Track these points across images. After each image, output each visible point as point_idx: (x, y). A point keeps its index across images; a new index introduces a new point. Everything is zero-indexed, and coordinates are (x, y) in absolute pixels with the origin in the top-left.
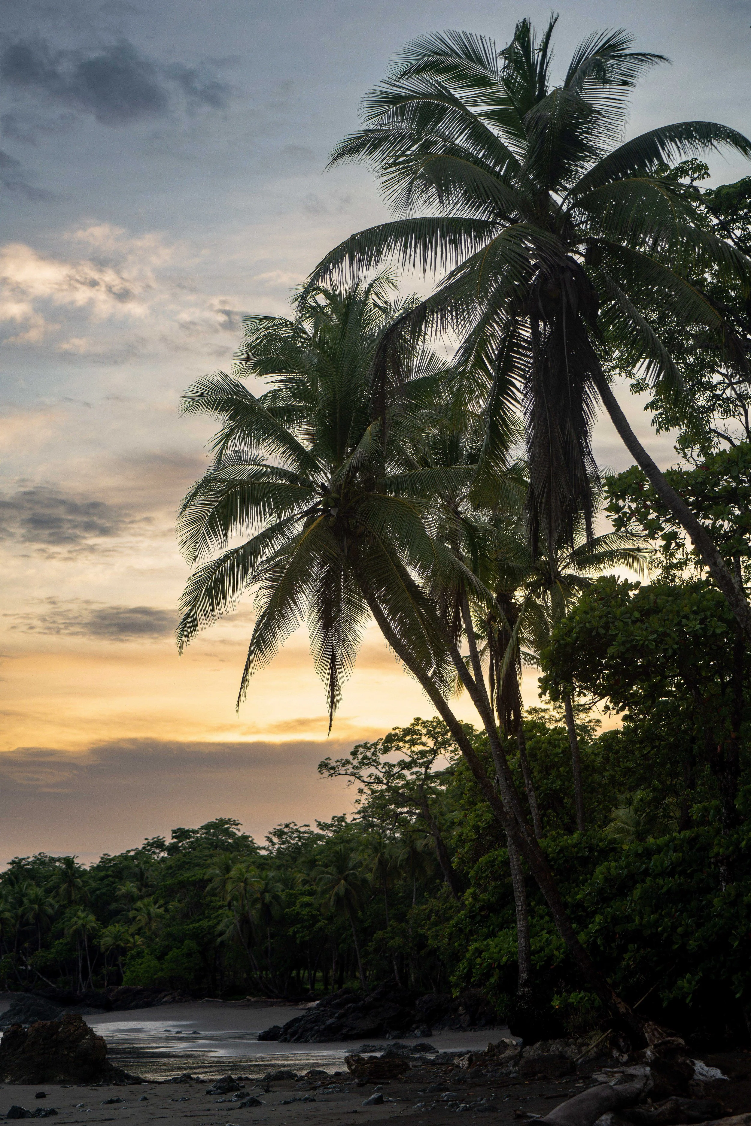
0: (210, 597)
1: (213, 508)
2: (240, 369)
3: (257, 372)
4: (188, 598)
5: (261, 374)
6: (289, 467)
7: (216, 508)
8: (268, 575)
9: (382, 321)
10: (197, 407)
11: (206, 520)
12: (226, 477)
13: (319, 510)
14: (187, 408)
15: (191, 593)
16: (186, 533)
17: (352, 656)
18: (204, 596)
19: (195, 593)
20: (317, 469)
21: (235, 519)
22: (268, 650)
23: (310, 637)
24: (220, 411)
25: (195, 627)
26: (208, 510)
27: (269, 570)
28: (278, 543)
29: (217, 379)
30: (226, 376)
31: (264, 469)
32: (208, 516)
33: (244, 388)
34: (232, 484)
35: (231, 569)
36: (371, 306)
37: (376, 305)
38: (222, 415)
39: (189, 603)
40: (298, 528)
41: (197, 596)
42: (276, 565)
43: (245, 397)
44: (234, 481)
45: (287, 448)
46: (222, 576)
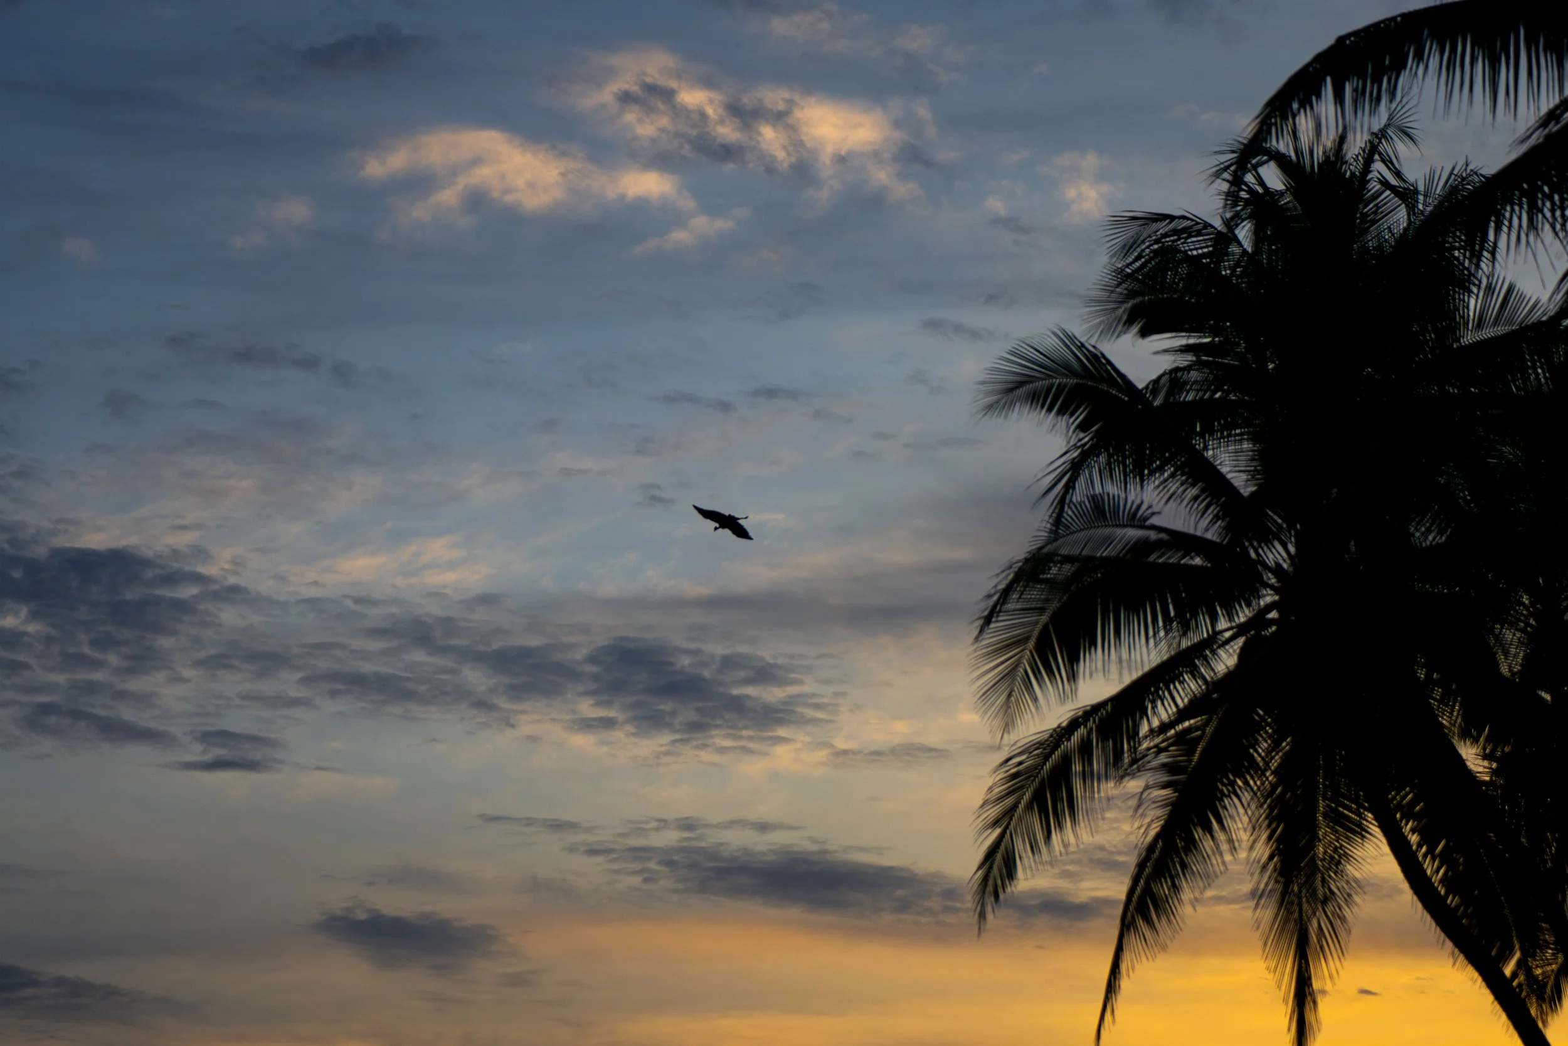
0: (1043, 810)
1: (1044, 618)
2: (1099, 324)
3: (1135, 329)
4: (994, 812)
5: (1144, 333)
6: (1207, 530)
8: (1163, 758)
9: (1400, 218)
10: (1011, 405)
11: (1031, 644)
12: (1076, 552)
13: (1273, 622)
14: (990, 407)
15: (1000, 799)
16: (989, 670)
17: (1342, 935)
18: (1029, 807)
19: (1010, 801)
20: (1266, 537)
21: (1094, 643)
22: (1164, 919)
24: (1061, 412)
25: (1010, 871)
26: (1036, 623)
27: (1166, 750)
28: (1186, 690)
29: (1051, 344)
30: (1072, 338)
31: (1153, 535)
32: (1036, 633)
33: (1109, 362)
34: (1087, 564)
35: (1085, 749)
36: (1374, 186)
37: (1385, 184)
38: (1063, 422)
39: (996, 823)
40: (1226, 660)
41: (1014, 807)
42: (1181, 738)
43: (1111, 382)
44: (1091, 559)
45: (1203, 491)
46: (1066, 760)
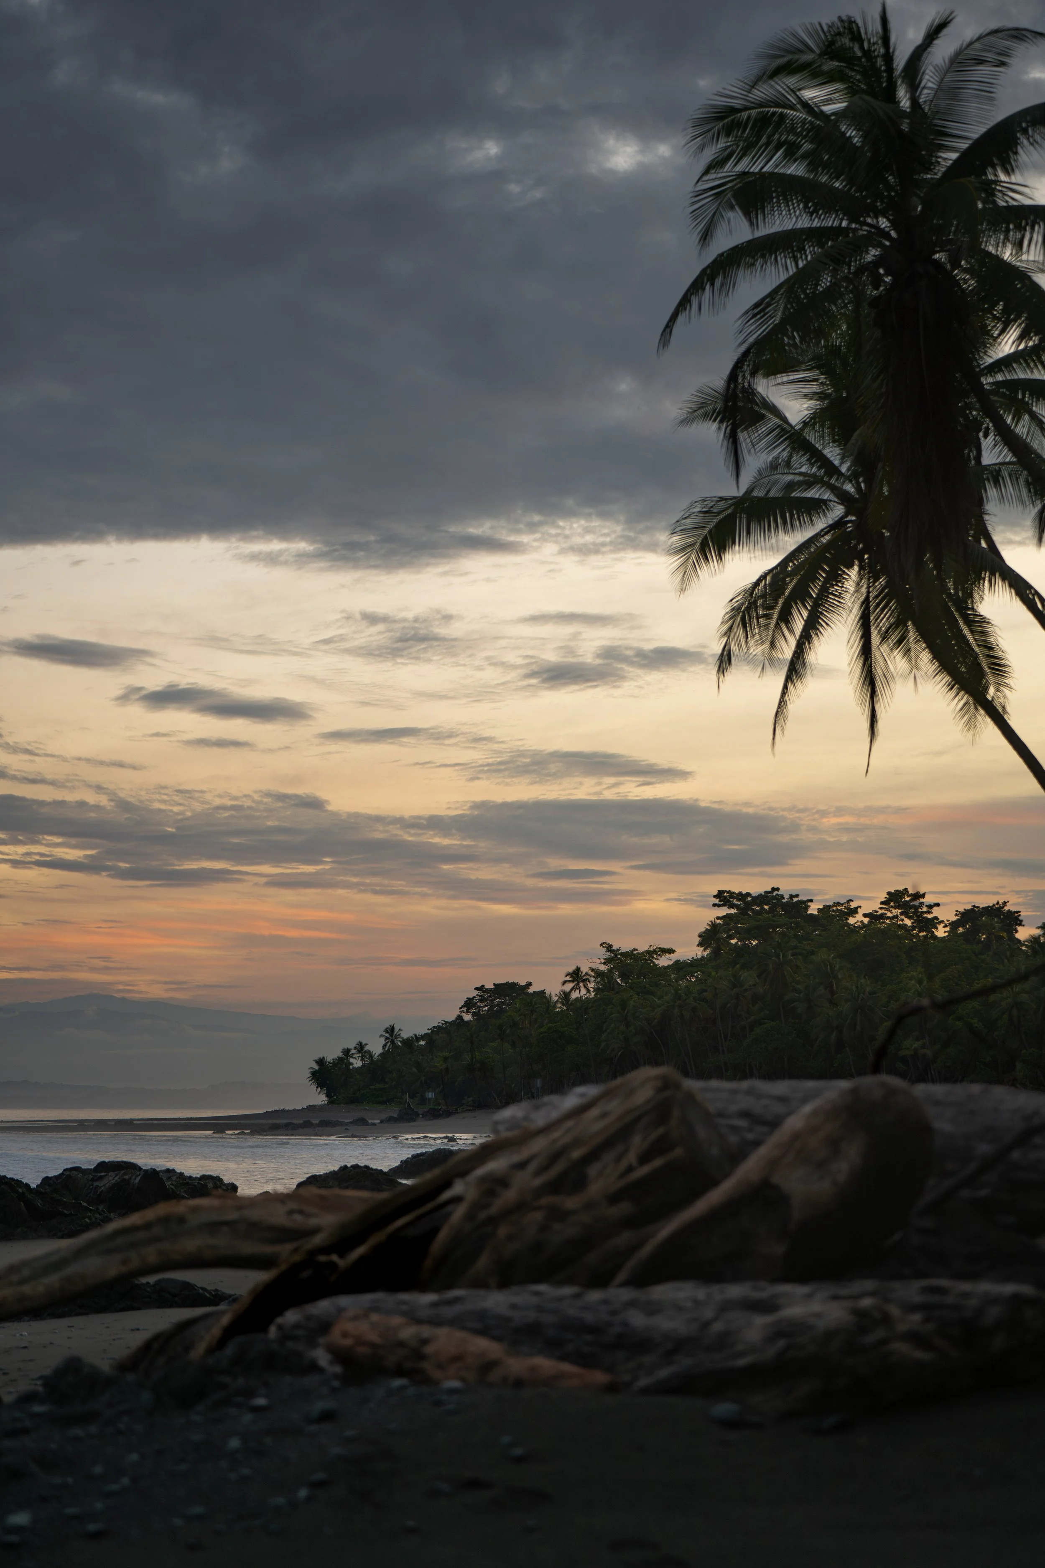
7: (710, 532)
23: (849, 664)
